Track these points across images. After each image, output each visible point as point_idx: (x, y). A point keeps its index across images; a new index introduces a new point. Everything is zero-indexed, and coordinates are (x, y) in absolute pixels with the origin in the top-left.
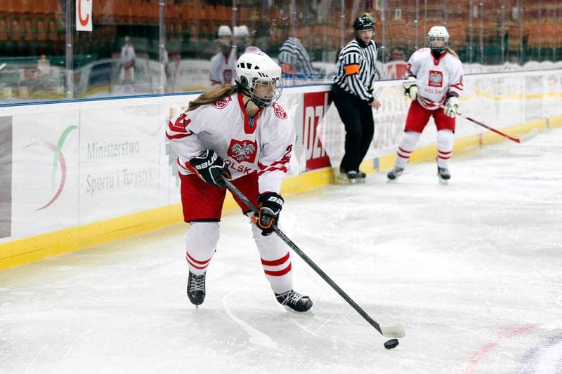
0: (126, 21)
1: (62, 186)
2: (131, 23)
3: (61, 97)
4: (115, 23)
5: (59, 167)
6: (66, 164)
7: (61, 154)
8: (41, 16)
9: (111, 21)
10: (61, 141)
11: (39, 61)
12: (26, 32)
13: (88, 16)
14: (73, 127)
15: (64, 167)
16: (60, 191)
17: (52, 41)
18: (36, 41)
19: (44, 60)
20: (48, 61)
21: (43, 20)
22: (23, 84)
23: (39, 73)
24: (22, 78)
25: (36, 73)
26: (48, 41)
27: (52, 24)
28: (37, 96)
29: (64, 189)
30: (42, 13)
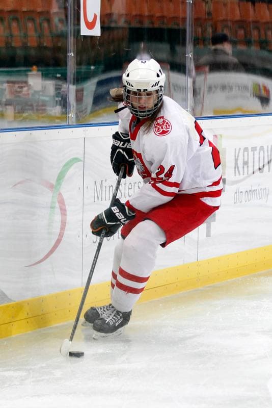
0: (141, 22)
1: (61, 235)
2: (147, 24)
3: (57, 121)
4: (126, 25)
5: (58, 211)
6: (67, 207)
7: (60, 194)
8: (31, 15)
9: (122, 23)
10: (60, 177)
11: (29, 73)
12: (12, 36)
13: (95, 16)
14: (76, 160)
15: (63, 212)
16: (58, 241)
17: (46, 48)
18: (25, 47)
19: (34, 72)
20: (40, 73)
21: (33, 20)
22: (8, 103)
23: (29, 89)
24: (7, 96)
25: (25, 89)
26: (40, 47)
27: (46, 25)
28: (25, 119)
29: (64, 239)
30: (33, 12)
